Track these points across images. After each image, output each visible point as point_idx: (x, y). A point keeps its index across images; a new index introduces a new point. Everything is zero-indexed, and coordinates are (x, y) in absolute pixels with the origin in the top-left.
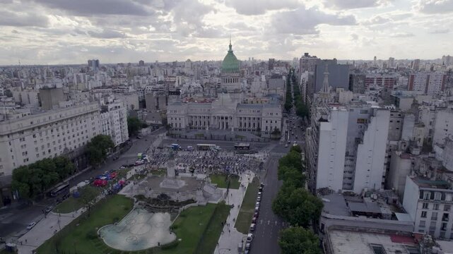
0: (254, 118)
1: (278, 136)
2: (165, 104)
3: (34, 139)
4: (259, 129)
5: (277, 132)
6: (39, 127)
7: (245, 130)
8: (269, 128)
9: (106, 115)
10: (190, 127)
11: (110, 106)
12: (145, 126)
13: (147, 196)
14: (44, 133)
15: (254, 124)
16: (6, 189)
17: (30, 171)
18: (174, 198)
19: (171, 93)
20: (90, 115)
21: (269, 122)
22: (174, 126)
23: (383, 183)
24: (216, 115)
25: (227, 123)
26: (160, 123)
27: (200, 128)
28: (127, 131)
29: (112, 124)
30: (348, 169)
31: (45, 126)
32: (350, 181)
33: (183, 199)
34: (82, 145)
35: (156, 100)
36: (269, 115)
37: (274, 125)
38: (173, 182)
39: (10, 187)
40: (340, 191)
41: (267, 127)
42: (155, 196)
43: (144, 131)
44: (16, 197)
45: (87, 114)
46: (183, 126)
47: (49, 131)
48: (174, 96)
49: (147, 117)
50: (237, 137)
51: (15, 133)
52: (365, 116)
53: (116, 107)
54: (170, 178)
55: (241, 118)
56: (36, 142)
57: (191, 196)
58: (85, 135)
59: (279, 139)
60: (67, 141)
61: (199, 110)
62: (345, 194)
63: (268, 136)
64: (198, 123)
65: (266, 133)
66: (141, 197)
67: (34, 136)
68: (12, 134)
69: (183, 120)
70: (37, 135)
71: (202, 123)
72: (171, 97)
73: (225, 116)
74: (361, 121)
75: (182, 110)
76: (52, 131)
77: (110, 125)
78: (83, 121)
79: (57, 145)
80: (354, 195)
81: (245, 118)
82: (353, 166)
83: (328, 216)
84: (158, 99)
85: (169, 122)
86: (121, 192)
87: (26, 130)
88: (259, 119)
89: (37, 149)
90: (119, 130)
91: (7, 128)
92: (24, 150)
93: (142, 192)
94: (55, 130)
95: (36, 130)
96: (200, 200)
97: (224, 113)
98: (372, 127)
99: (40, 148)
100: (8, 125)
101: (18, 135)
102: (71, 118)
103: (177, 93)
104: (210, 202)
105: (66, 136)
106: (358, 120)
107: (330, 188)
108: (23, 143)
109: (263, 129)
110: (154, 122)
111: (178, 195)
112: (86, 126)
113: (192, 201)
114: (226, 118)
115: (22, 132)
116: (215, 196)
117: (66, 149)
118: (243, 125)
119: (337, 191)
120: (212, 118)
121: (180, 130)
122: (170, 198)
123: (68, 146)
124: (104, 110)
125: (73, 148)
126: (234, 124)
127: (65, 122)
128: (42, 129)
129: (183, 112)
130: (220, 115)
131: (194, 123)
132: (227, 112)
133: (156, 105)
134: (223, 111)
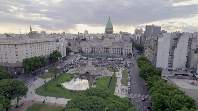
0: (120, 49)
1: (131, 56)
2: (79, 44)
3: (31, 48)
4: (122, 54)
5: (130, 54)
6: (33, 43)
7: (116, 54)
8: (127, 53)
9: (58, 43)
10: (92, 52)
11: (59, 40)
12: (72, 52)
13: (80, 73)
14: (34, 46)
15: (120, 51)
16: (19, 68)
17: (30, 60)
18: (92, 74)
19: (82, 40)
20: (52, 42)
22: (85, 52)
23: (186, 65)
24: (104, 47)
25: (108, 51)
26: (78, 51)
27: (96, 53)
28: (65, 52)
29: (60, 48)
30: (170, 60)
31: (35, 43)
32: (170, 65)
33: (96, 74)
34: (48, 55)
36: (127, 47)
37: (129, 51)
38: (91, 67)
39: (21, 67)
40: (166, 69)
42: (83, 73)
43: (72, 53)
44: (23, 72)
45: (51, 41)
46: (89, 52)
47: (36, 46)
48: (83, 41)
49: (72, 49)
50: (112, 56)
51: (24, 44)
52: (177, 37)
53: (62, 41)
54: (89, 66)
55: (114, 49)
56: (31, 49)
57: (99, 73)
58: (49, 50)
59: (131, 57)
60: (43, 52)
61: (96, 45)
62: (169, 70)
64: (95, 51)
65: (125, 55)
66: (77, 74)
67: (31, 47)
68: (23, 44)
69: (89, 49)
70: (32, 47)
71: (97, 51)
73: (107, 47)
74: (175, 39)
75: (89, 45)
76: (37, 46)
77: (59, 48)
78: (49, 44)
79: (39, 53)
80: (173, 70)
81: (116, 49)
82: (172, 58)
83: (165, 75)
84: (76, 42)
85: (83, 50)
86: (68, 72)
87: (28, 43)
88: (122, 49)
89: (31, 52)
90: (63, 51)
91: (21, 41)
92: (27, 52)
93: (77, 72)
94: (38, 46)
95: (32, 44)
96: (103, 75)
97: (106, 46)
98: (181, 40)
99: (33, 53)
100: (22, 40)
101: (25, 45)
102: (45, 42)
103: (85, 40)
104: (108, 76)
105: (43, 49)
106: (174, 38)
107: (162, 68)
108: (27, 49)
109: (124, 53)
110: (75, 51)
111: (94, 72)
112: (50, 46)
113: (100, 75)
114: (108, 49)
115: (26, 44)
116: (109, 74)
117: (42, 55)
118: (115, 52)
119: (165, 69)
120: (102, 48)
121: (87, 53)
122: (90, 74)
123: (43, 54)
124: (57, 41)
125: (45, 56)
126: (111, 51)
127: (42, 43)
128: (34, 44)
129: (89, 46)
130: (105, 47)
131: (93, 51)
132: (108, 46)
133: (75, 45)
134: (106, 45)
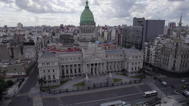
0: (118, 61)
2: (20, 53)
8: (134, 69)
15: (118, 66)
19: (26, 44)
21: (135, 64)
22: (47, 78)
35: (10, 51)
36: (135, 58)
37: (138, 66)
41: (132, 68)
43: (11, 91)
46: (57, 77)
48: (29, 46)
55: (107, 63)
63: (134, 75)
64: (69, 71)
69: (57, 71)
71: (73, 71)
72: (25, 47)
73: (98, 62)
84: (12, 49)
85: (41, 75)
88: (121, 61)
103: (31, 43)
109: (130, 70)
110: (17, 74)
121: (54, 81)
131: (65, 72)
132: (100, 59)
133: (11, 55)
134: (96, 59)
